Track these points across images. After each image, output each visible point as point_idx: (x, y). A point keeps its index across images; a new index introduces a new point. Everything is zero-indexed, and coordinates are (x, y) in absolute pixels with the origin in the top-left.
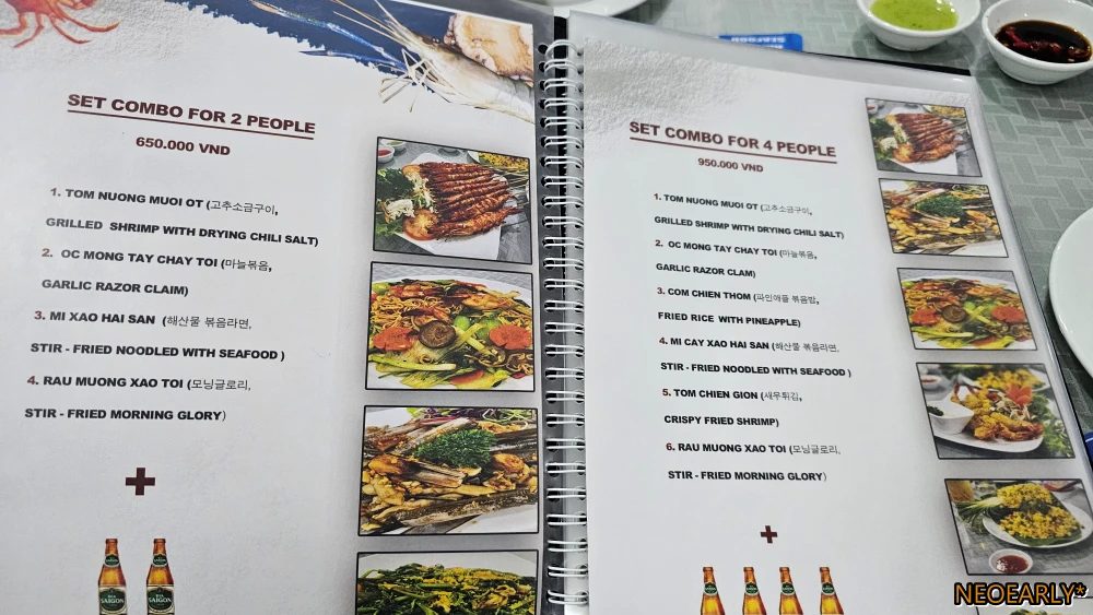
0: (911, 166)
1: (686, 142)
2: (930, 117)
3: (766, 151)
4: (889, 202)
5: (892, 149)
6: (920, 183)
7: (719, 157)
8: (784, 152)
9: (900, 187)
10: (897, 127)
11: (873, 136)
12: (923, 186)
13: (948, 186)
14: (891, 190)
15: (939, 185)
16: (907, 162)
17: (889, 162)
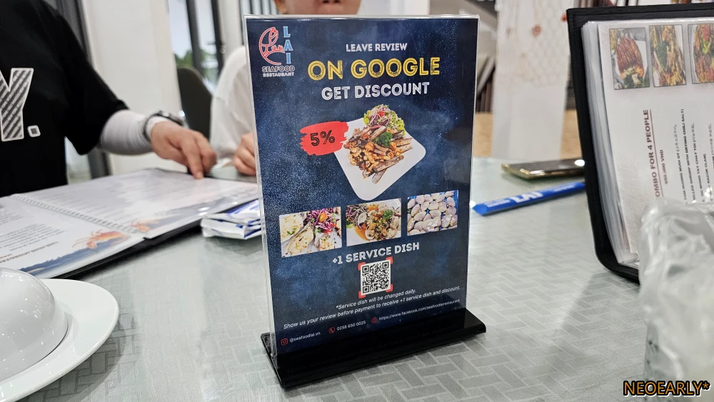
0: (645, 68)
1: (660, 191)
2: (617, 51)
3: (653, 148)
4: (664, 84)
5: (639, 78)
6: (653, 65)
7: (662, 174)
8: (651, 138)
9: (656, 76)
10: (626, 73)
11: (633, 88)
12: (654, 64)
13: (652, 49)
14: (658, 81)
15: (652, 54)
16: (643, 70)
17: (645, 80)
